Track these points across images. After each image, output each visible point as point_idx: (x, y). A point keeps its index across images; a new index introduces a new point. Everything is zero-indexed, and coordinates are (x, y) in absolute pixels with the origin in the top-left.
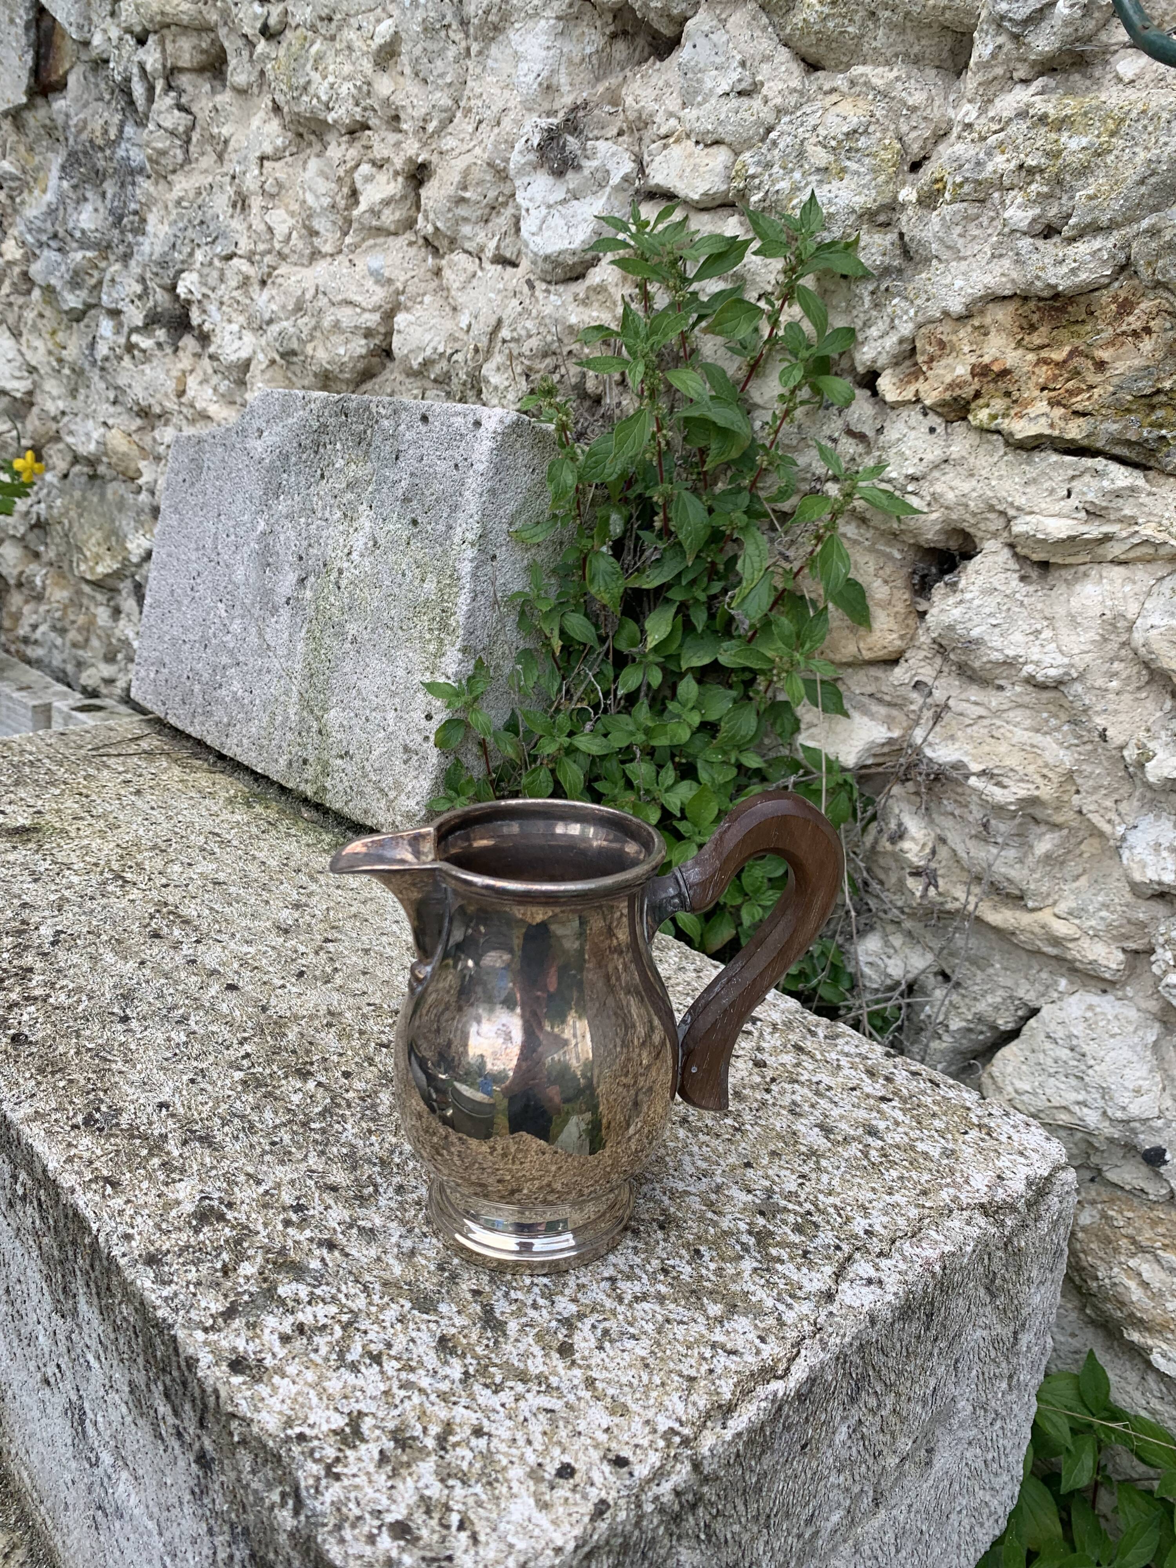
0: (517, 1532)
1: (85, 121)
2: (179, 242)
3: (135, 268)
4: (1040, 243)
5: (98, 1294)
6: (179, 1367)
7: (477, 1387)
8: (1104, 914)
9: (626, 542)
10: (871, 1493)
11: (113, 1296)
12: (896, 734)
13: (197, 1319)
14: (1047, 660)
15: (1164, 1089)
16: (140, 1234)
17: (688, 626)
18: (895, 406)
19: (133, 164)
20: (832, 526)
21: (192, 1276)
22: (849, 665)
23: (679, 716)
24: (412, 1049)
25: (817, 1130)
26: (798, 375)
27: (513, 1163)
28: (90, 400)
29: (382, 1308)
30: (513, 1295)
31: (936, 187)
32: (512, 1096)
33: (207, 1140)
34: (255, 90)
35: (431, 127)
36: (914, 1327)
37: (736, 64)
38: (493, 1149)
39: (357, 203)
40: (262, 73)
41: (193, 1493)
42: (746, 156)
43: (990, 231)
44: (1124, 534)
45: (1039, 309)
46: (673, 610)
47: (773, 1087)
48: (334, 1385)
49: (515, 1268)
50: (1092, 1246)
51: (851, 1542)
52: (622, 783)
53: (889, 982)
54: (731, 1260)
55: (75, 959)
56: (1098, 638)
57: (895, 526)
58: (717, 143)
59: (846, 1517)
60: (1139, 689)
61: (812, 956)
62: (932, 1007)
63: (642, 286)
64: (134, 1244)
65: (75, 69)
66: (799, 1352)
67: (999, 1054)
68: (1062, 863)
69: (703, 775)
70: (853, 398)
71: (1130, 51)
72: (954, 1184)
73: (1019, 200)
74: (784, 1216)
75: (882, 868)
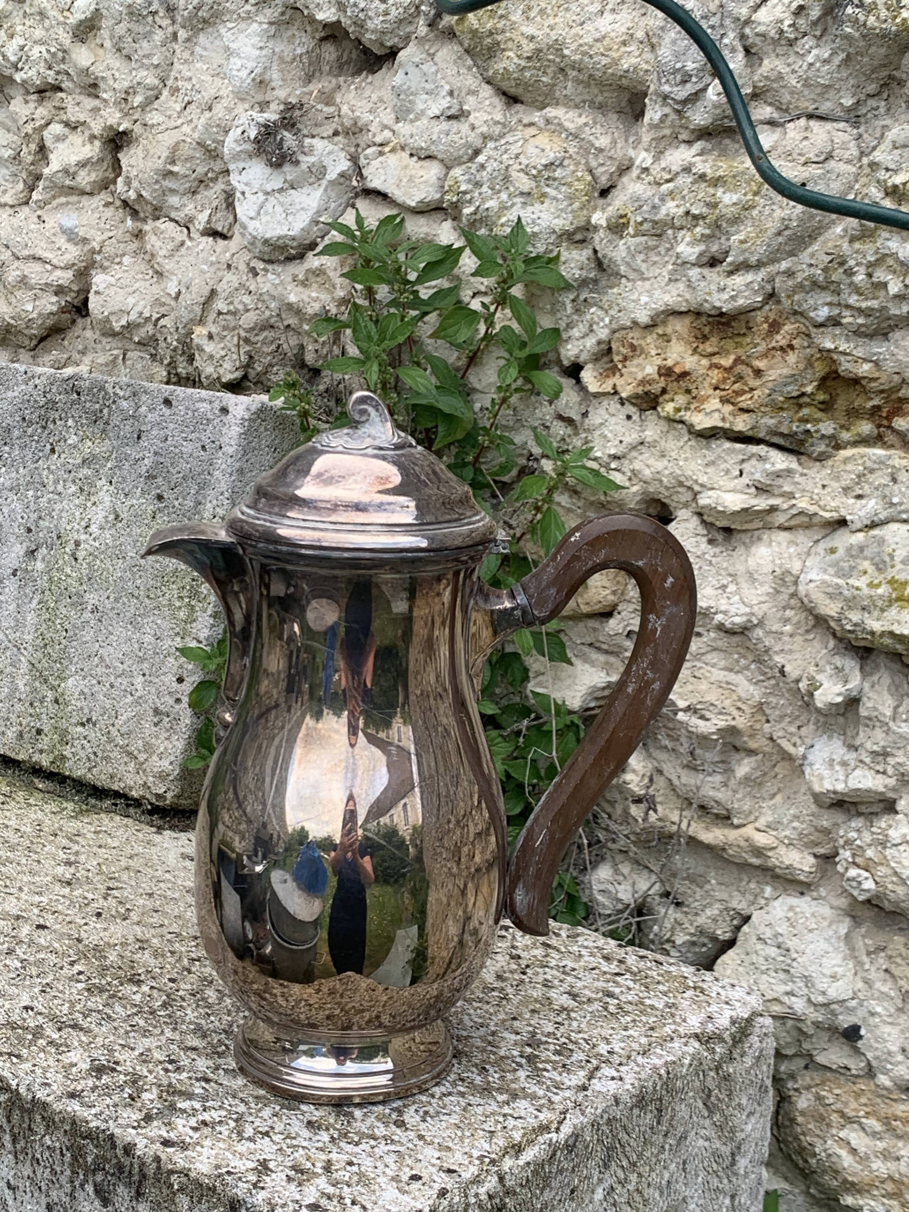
0: (391, 1204)
4: (706, 271)
8: (795, 824)
12: (614, 678)
13: (125, 1123)
14: (733, 610)
15: (856, 974)
16: (55, 1082)
18: (597, 395)
20: (549, 498)
21: (109, 1102)
22: (570, 618)
26: (513, 372)
29: (259, 1110)
31: (622, 221)
33: (76, 1027)
35: (135, 101)
36: (648, 1117)
37: (444, 93)
39: (47, 160)
42: (457, 172)
43: (667, 259)
44: (785, 506)
45: (709, 323)
47: (528, 970)
48: (241, 1149)
50: (810, 1126)
53: (620, 906)
54: (510, 1072)
56: (771, 590)
57: (602, 498)
58: (429, 157)
60: (807, 631)
61: (550, 886)
62: (659, 926)
64: (53, 1088)
66: (565, 1117)
67: (719, 961)
68: (760, 784)
70: (561, 387)
71: (766, 127)
72: (675, 1023)
73: (688, 239)
74: (546, 1046)
75: (608, 801)
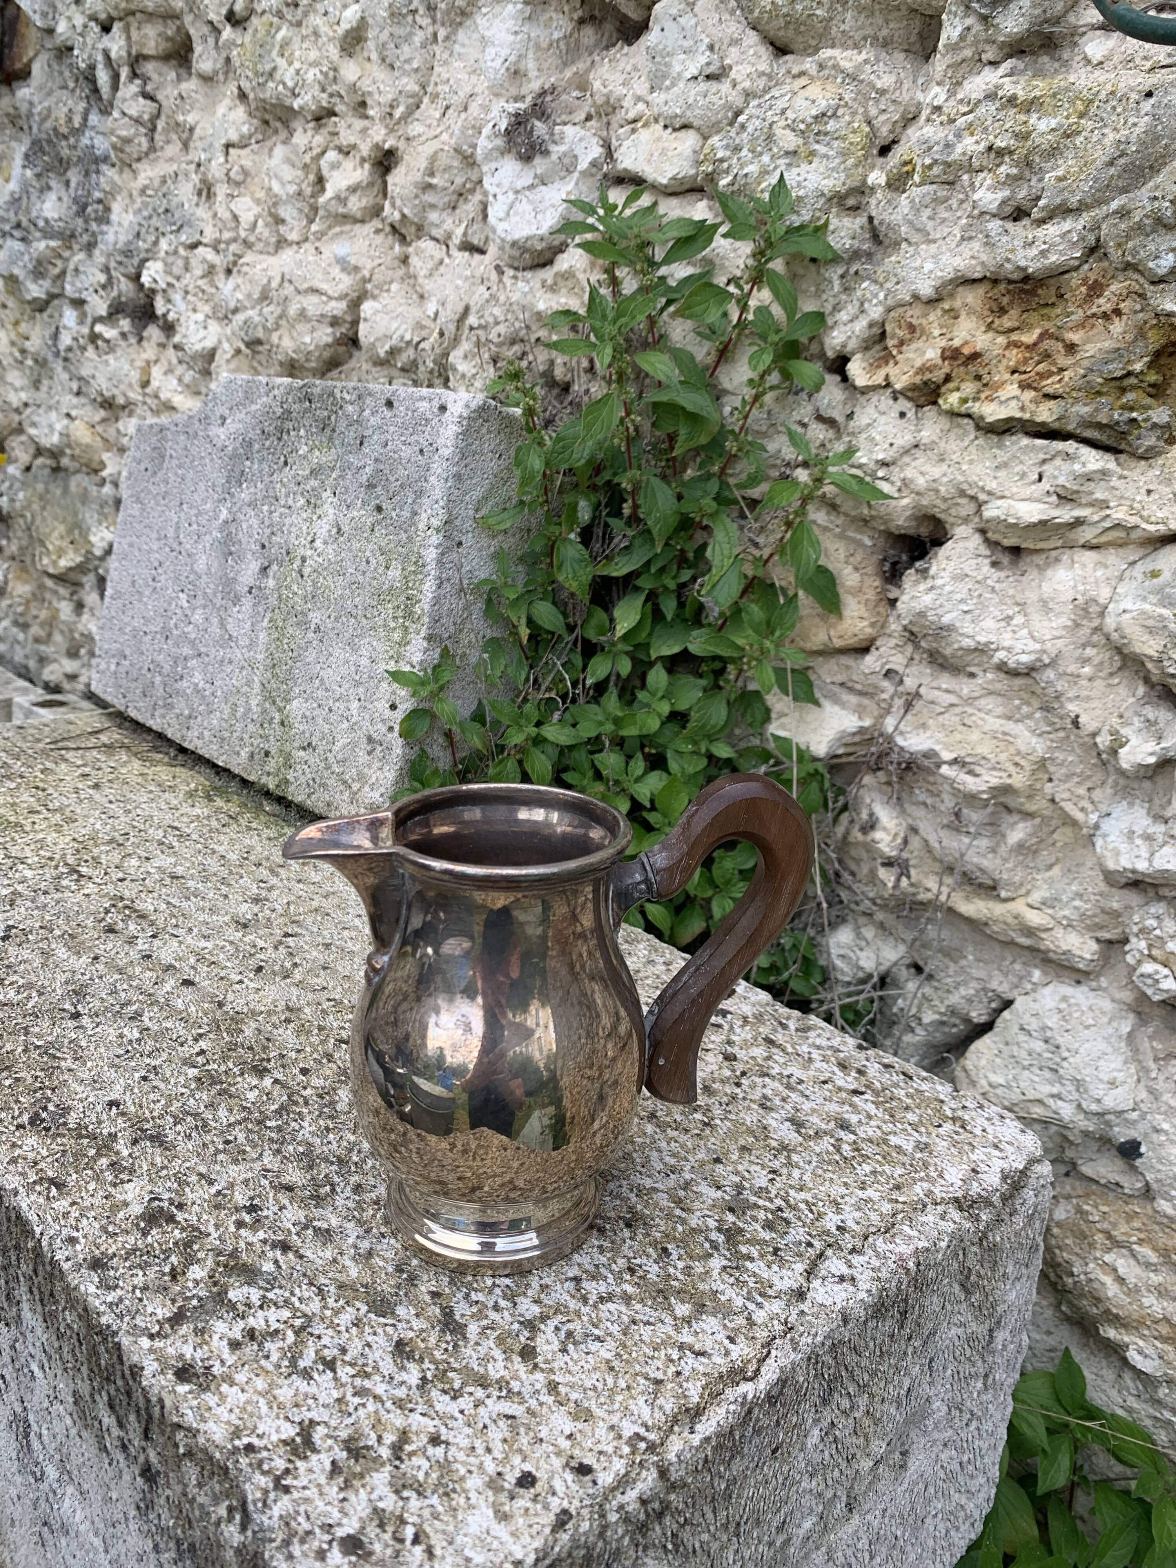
0: (475, 1545)
1: (49, 110)
2: (143, 230)
3: (99, 257)
4: (1009, 225)
5: (42, 1300)
6: (123, 1376)
7: (435, 1394)
8: (1077, 903)
9: (595, 529)
10: (844, 1498)
11: (56, 1302)
12: (867, 723)
13: (143, 1325)
14: (1019, 646)
15: (1139, 1080)
16: (85, 1237)
17: (657, 615)
18: (865, 391)
19: (98, 153)
20: (801, 511)
21: (139, 1280)
22: (820, 653)
23: (648, 705)
24: (368, 1043)
25: (788, 1124)
26: (767, 359)
27: (474, 1159)
28: (53, 391)
29: (337, 1312)
30: (474, 1296)
31: (905, 169)
32: (471, 1089)
33: (158, 1139)
34: (221, 77)
35: (397, 113)
36: (888, 1325)
37: (704, 48)
38: (453, 1145)
39: (323, 190)
40: (228, 60)
41: (138, 1508)
42: (715, 140)
43: (959, 214)
44: (1096, 518)
45: (1009, 292)
46: (643, 598)
47: (743, 1081)
48: (285, 1393)
49: (476, 1269)
50: (1068, 1241)
51: (824, 1549)
52: (590, 773)
53: (861, 975)
54: (700, 1258)
55: (26, 954)
56: (1069, 623)
57: (866, 511)
58: (685, 127)
59: (818, 1523)
60: (1111, 674)
61: (783, 949)
62: (905, 1000)
63: (609, 271)
64: (78, 1247)
65: (40, 57)
66: (769, 1352)
67: (973, 1047)
68: (1035, 852)
69: (673, 766)
70: (823, 382)
71: (1098, 32)
72: (928, 1179)
73: (989, 182)
74: (755, 1213)
75: (853, 859)
